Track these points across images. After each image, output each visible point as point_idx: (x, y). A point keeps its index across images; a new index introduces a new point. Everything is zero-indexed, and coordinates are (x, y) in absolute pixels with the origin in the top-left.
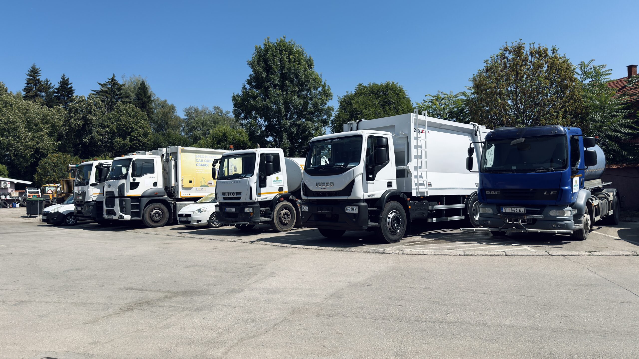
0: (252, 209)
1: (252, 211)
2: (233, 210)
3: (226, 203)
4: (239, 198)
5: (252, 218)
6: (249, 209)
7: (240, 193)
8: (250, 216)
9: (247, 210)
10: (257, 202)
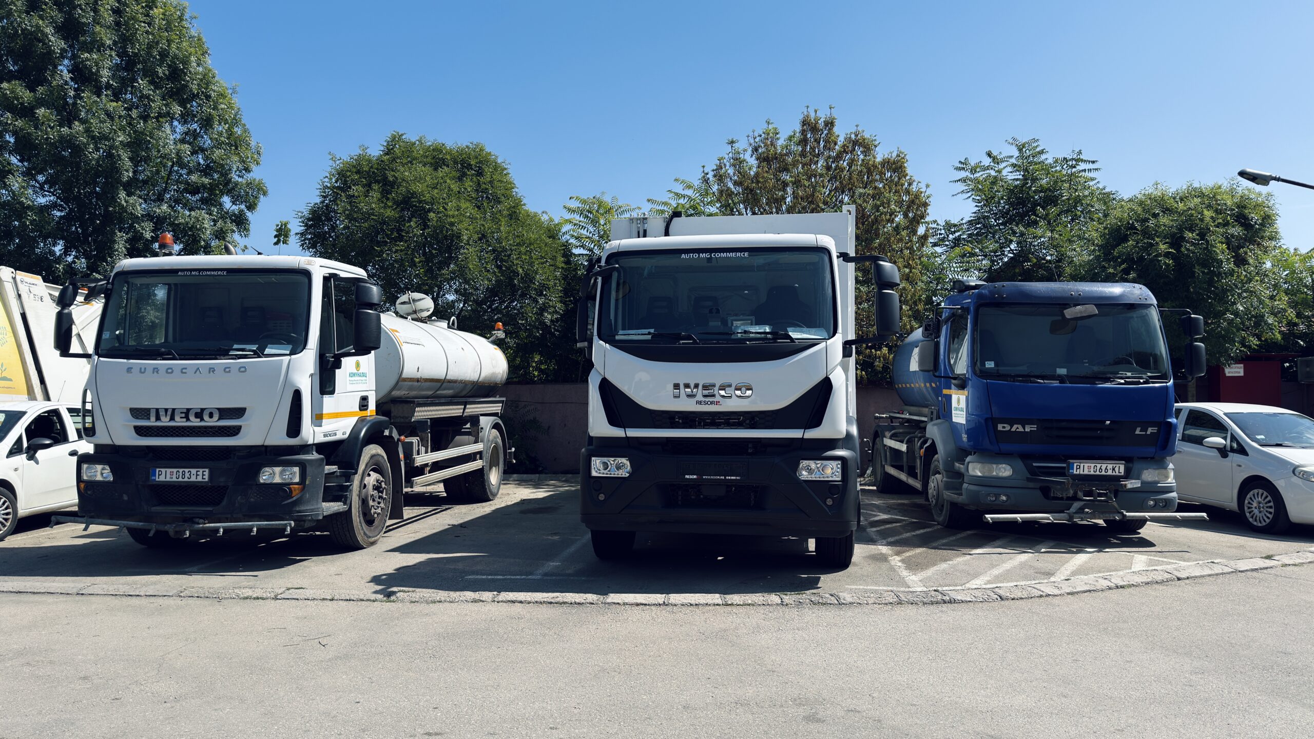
0: (296, 469)
1: (297, 480)
2: (198, 475)
3: (148, 447)
4: (234, 431)
5: (296, 503)
6: (281, 473)
7: (239, 412)
8: (290, 496)
9: (272, 475)
10: (314, 444)
